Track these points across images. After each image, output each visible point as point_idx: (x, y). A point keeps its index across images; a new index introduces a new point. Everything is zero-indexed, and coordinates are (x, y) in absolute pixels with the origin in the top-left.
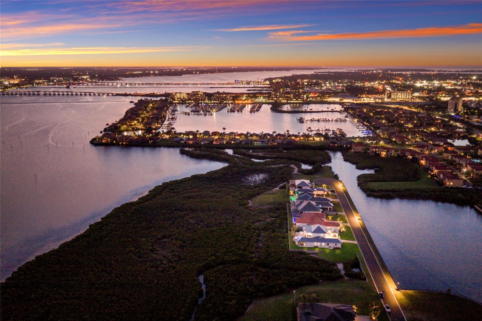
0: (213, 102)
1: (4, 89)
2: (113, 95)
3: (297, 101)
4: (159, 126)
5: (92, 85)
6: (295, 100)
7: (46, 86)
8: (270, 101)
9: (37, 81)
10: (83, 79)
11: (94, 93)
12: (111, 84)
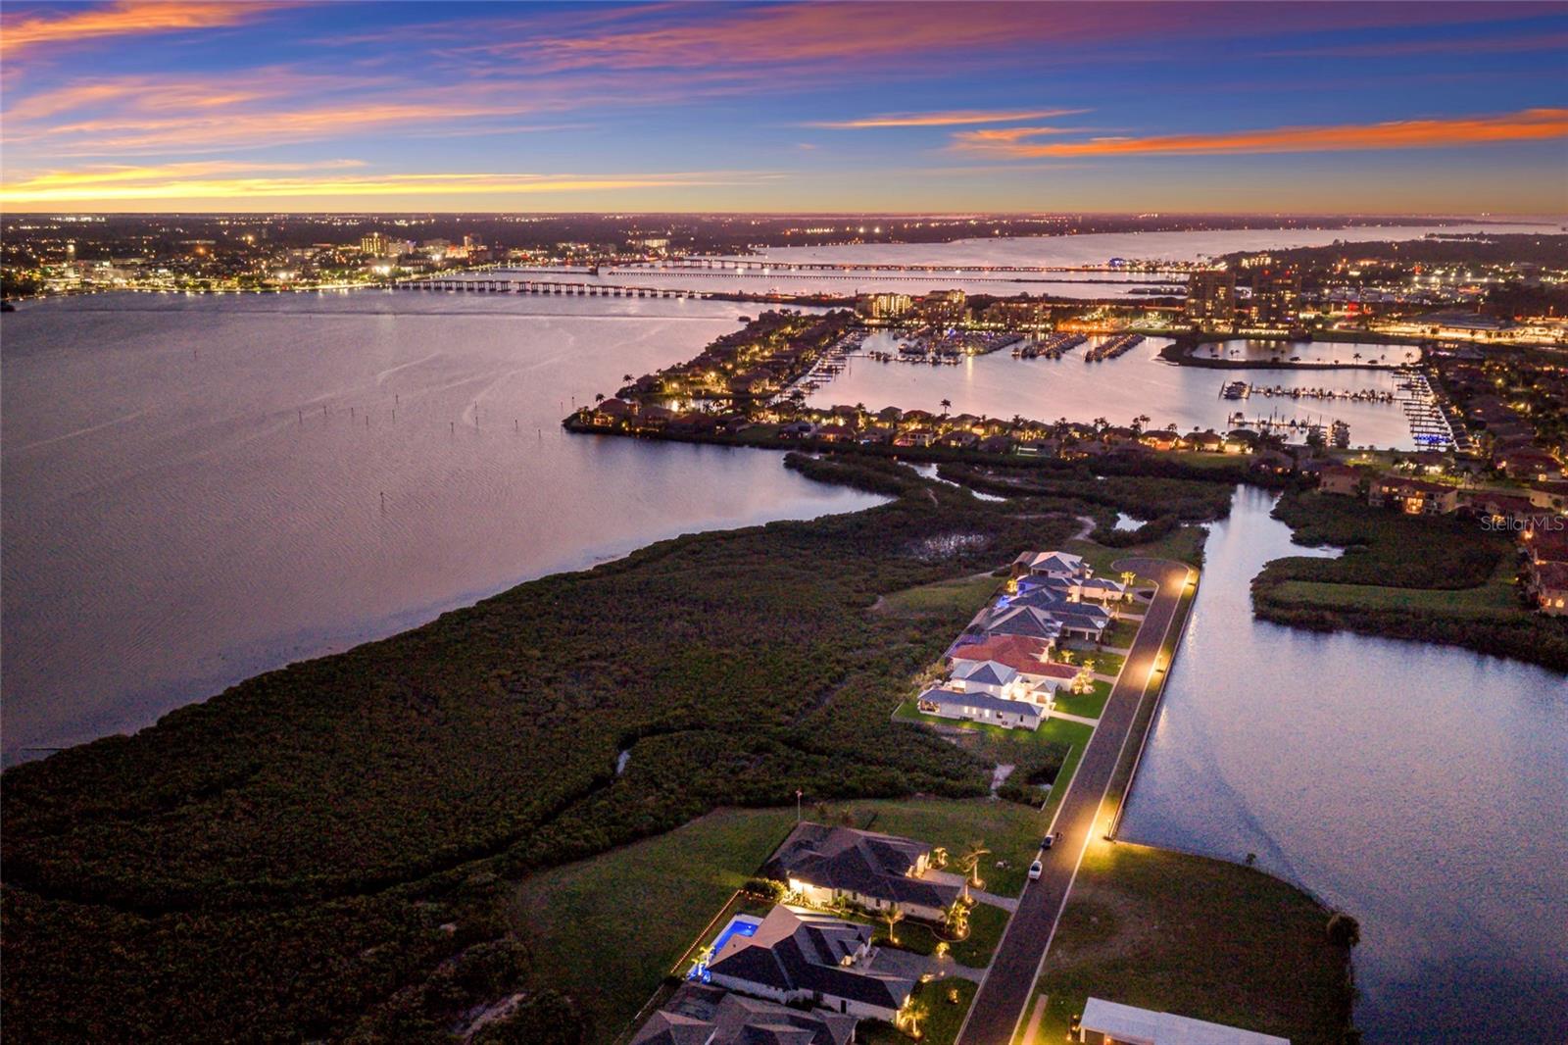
0: (985, 325)
1: (425, 272)
2: (704, 298)
3: (1268, 332)
4: (774, 388)
5: (666, 267)
6: (1264, 325)
7: (540, 268)
8: (1177, 327)
9: (520, 254)
10: (645, 250)
11: (652, 290)
12: (720, 265)
